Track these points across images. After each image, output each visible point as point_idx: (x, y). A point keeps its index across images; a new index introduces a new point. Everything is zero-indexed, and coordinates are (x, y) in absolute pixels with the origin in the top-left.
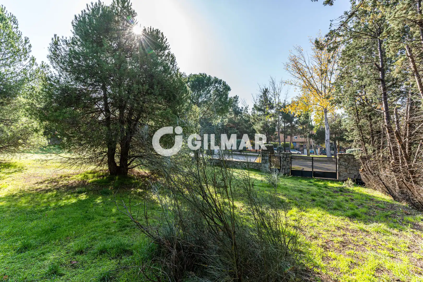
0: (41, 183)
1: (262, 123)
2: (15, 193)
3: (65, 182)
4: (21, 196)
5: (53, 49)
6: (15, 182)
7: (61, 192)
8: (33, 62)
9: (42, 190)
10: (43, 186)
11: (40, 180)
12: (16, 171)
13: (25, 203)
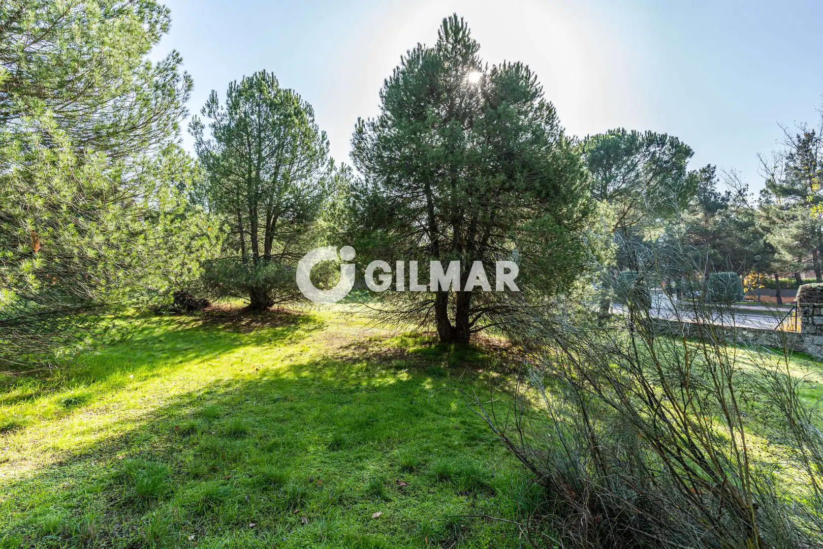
0: (347, 348)
1: (798, 227)
2: (318, 359)
3: (376, 349)
4: (325, 366)
5: (356, 141)
6: (316, 344)
7: (372, 365)
8: (332, 166)
9: (349, 360)
10: (349, 353)
11: (345, 344)
12: (316, 328)
13: (331, 377)
